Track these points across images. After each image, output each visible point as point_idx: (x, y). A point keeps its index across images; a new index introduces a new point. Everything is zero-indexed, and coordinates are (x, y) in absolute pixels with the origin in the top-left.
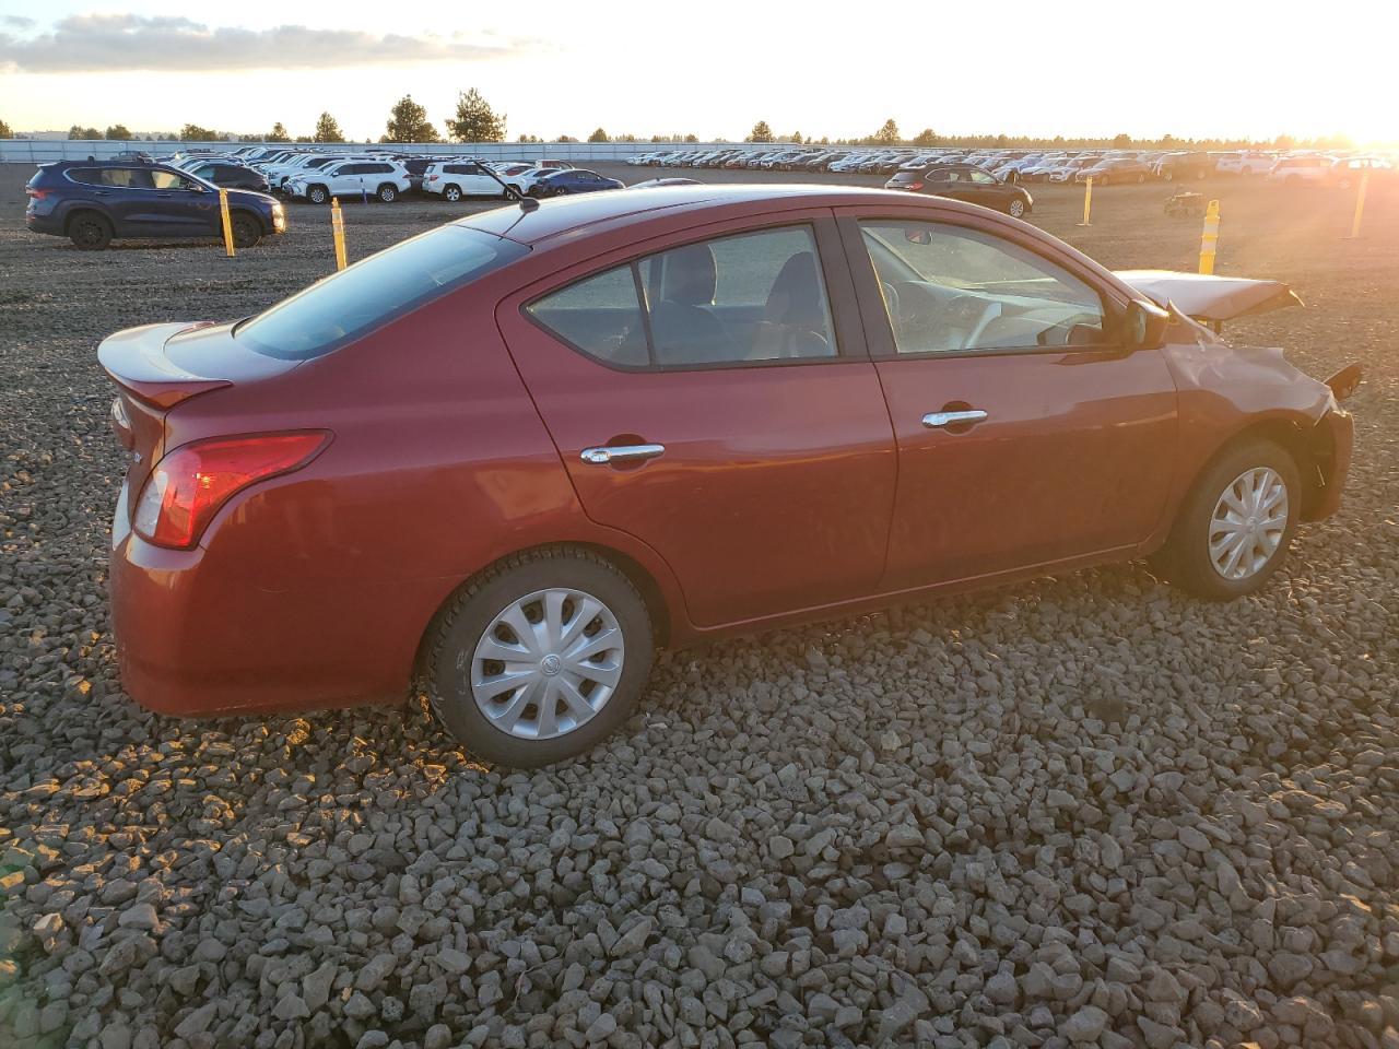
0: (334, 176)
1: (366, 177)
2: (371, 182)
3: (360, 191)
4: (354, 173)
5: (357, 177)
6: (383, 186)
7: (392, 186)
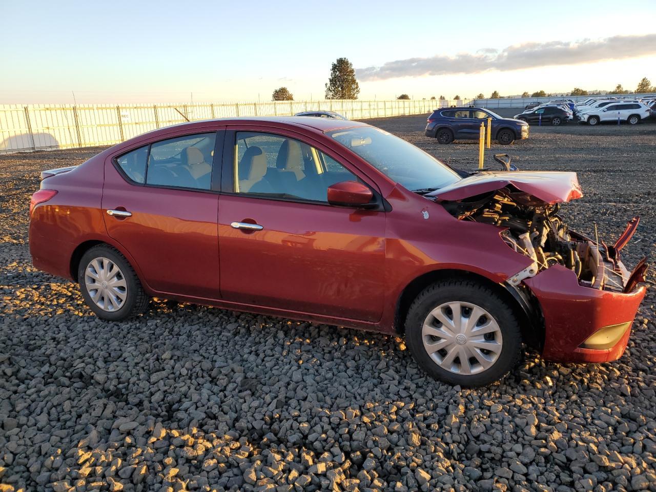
0: (605, 111)
1: (622, 112)
2: (625, 114)
3: (617, 119)
4: (617, 109)
5: (617, 112)
6: (631, 116)
7: (638, 116)
